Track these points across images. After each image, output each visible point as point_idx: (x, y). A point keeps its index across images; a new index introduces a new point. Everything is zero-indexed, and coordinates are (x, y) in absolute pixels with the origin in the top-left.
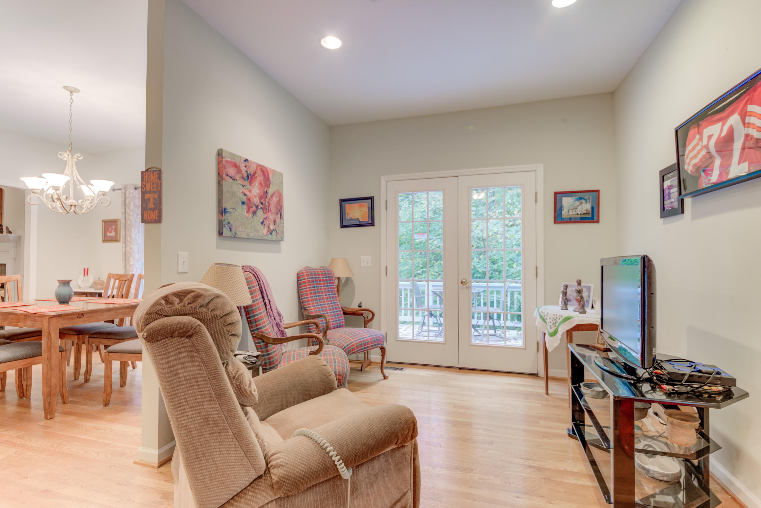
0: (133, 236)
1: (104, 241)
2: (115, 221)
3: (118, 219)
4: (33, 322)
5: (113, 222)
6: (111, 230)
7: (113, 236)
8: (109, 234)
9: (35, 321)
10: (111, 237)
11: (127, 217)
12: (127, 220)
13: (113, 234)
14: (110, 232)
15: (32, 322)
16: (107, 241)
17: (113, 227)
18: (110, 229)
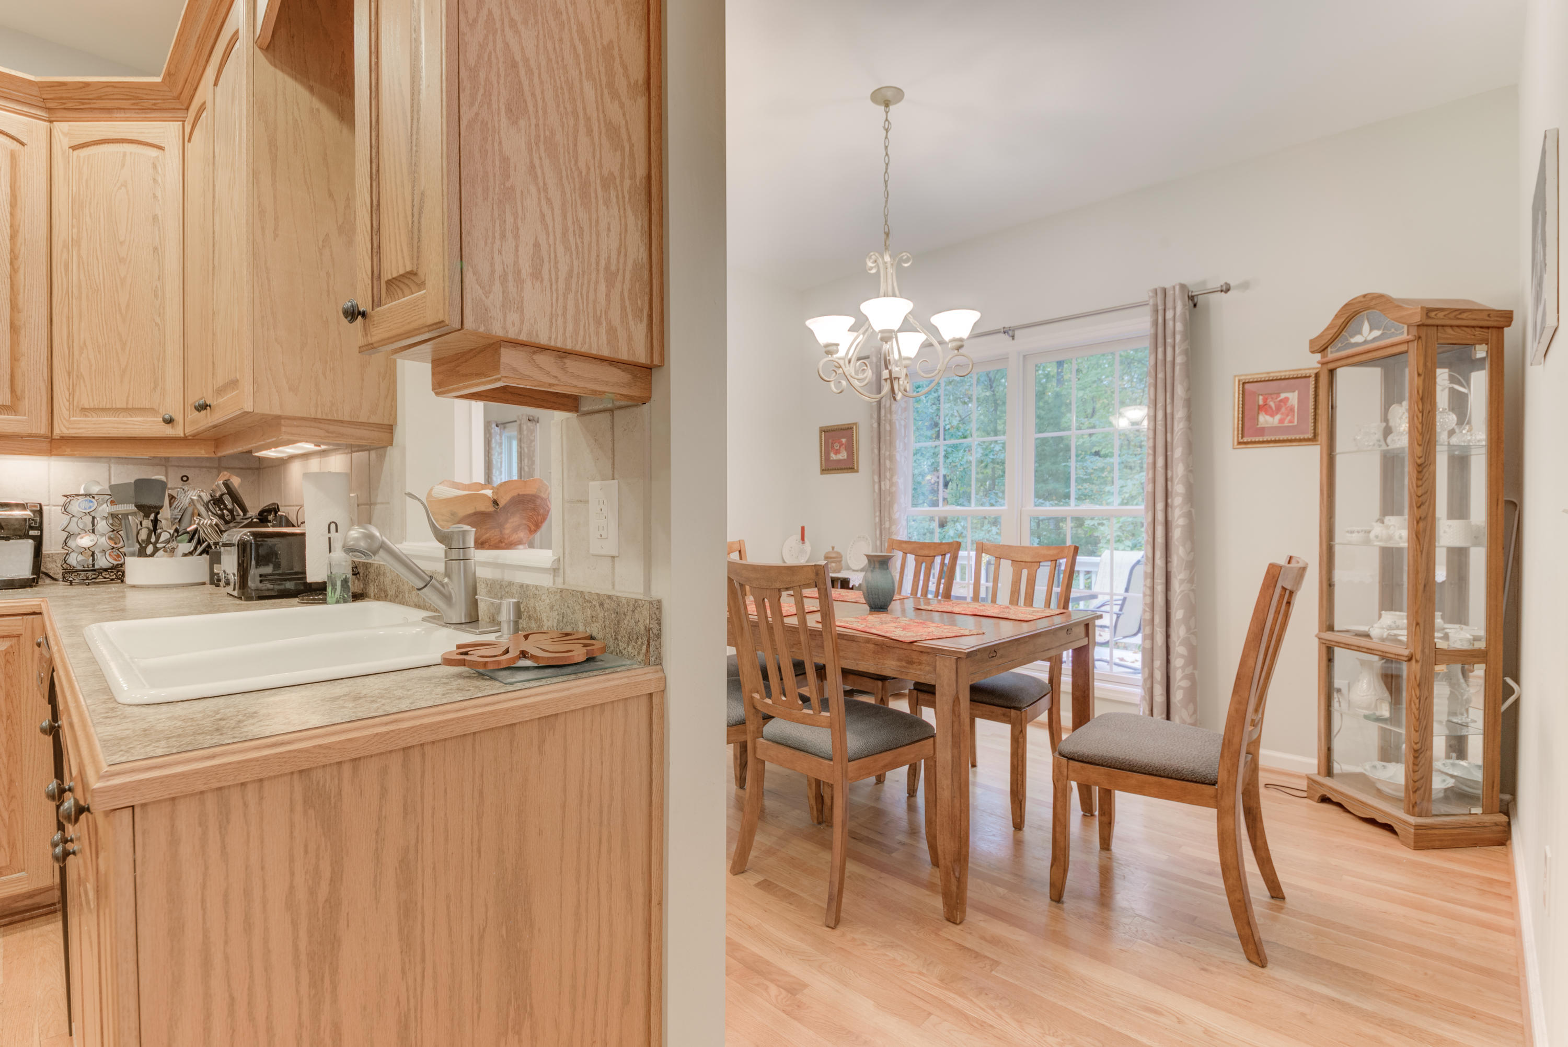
0: (898, 457)
1: (825, 471)
2: (848, 429)
3: (855, 424)
4: (904, 664)
5: (845, 429)
6: (838, 448)
7: (844, 460)
8: (834, 457)
9: (910, 662)
10: (839, 461)
11: (883, 418)
12: (883, 422)
13: (843, 455)
14: (837, 452)
15: (899, 663)
16: (832, 470)
17: (844, 440)
18: (837, 446)
